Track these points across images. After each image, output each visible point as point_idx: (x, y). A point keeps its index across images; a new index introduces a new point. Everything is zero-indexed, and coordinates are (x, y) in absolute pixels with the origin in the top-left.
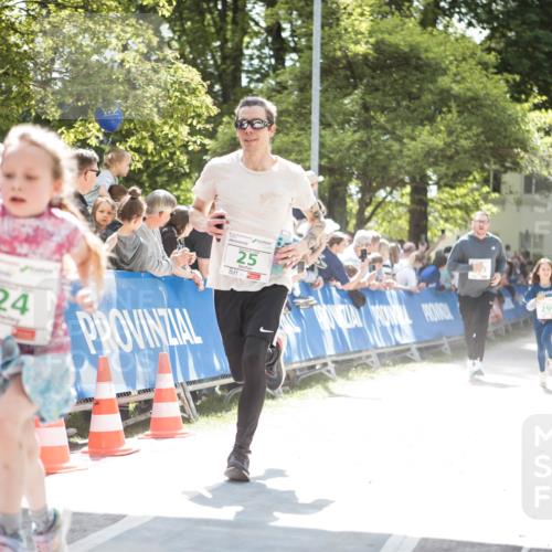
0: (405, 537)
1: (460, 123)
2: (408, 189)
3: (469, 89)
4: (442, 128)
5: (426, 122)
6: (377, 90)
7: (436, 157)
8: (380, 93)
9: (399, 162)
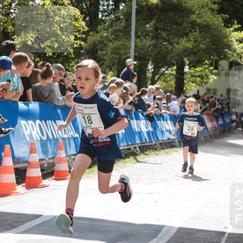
0: (172, 227)
2: (175, 67)
3: (205, 21)
6: (162, 21)
7: (188, 53)
9: (171, 55)
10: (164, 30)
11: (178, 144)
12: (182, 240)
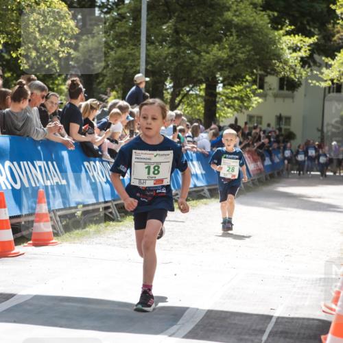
0: (198, 309)
1: (238, 43)
2: (204, 86)
3: (244, 21)
4: (227, 46)
5: (216, 42)
6: (184, 20)
7: (222, 65)
8: (187, 22)
9: (198, 68)
10: (188, 33)
11: (208, 194)
12: (211, 328)
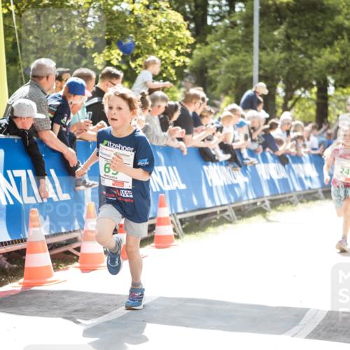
0: (318, 310)
2: (315, 89)
4: (338, 49)
5: (328, 46)
7: (334, 69)
8: (298, 27)
10: (299, 38)
11: (322, 195)
12: (332, 328)
